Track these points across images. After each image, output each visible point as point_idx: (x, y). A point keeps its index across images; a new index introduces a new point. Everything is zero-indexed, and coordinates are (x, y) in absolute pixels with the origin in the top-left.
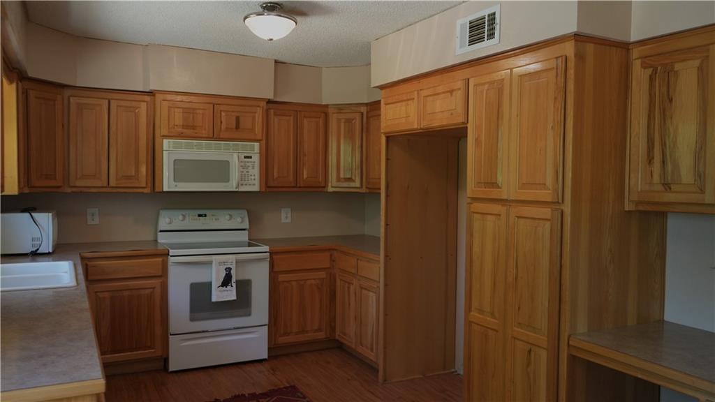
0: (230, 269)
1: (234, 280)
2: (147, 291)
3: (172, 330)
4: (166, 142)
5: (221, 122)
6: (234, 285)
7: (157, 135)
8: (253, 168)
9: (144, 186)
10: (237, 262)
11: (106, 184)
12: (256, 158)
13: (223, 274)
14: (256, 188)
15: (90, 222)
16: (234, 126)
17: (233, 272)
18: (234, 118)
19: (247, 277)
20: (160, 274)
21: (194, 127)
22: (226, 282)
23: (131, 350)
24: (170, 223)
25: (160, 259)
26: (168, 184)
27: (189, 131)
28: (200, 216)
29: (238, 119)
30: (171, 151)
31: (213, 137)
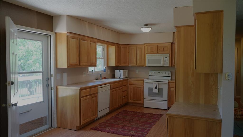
0: (157, 85)
1: (158, 88)
2: (140, 88)
3: (144, 98)
4: (147, 55)
5: (159, 49)
6: (158, 89)
7: (145, 54)
8: (167, 60)
9: (143, 65)
10: (159, 84)
11: (136, 65)
12: (168, 58)
13: (155, 86)
14: (168, 66)
15: (136, 73)
16: (162, 50)
17: (158, 86)
18: (162, 49)
19: (162, 88)
20: (143, 84)
21: (153, 51)
22: (156, 88)
23: (137, 100)
24: (151, 74)
25: (143, 81)
26: (147, 65)
27: (152, 52)
28: (158, 72)
29: (163, 48)
30: (148, 57)
31: (158, 53)
